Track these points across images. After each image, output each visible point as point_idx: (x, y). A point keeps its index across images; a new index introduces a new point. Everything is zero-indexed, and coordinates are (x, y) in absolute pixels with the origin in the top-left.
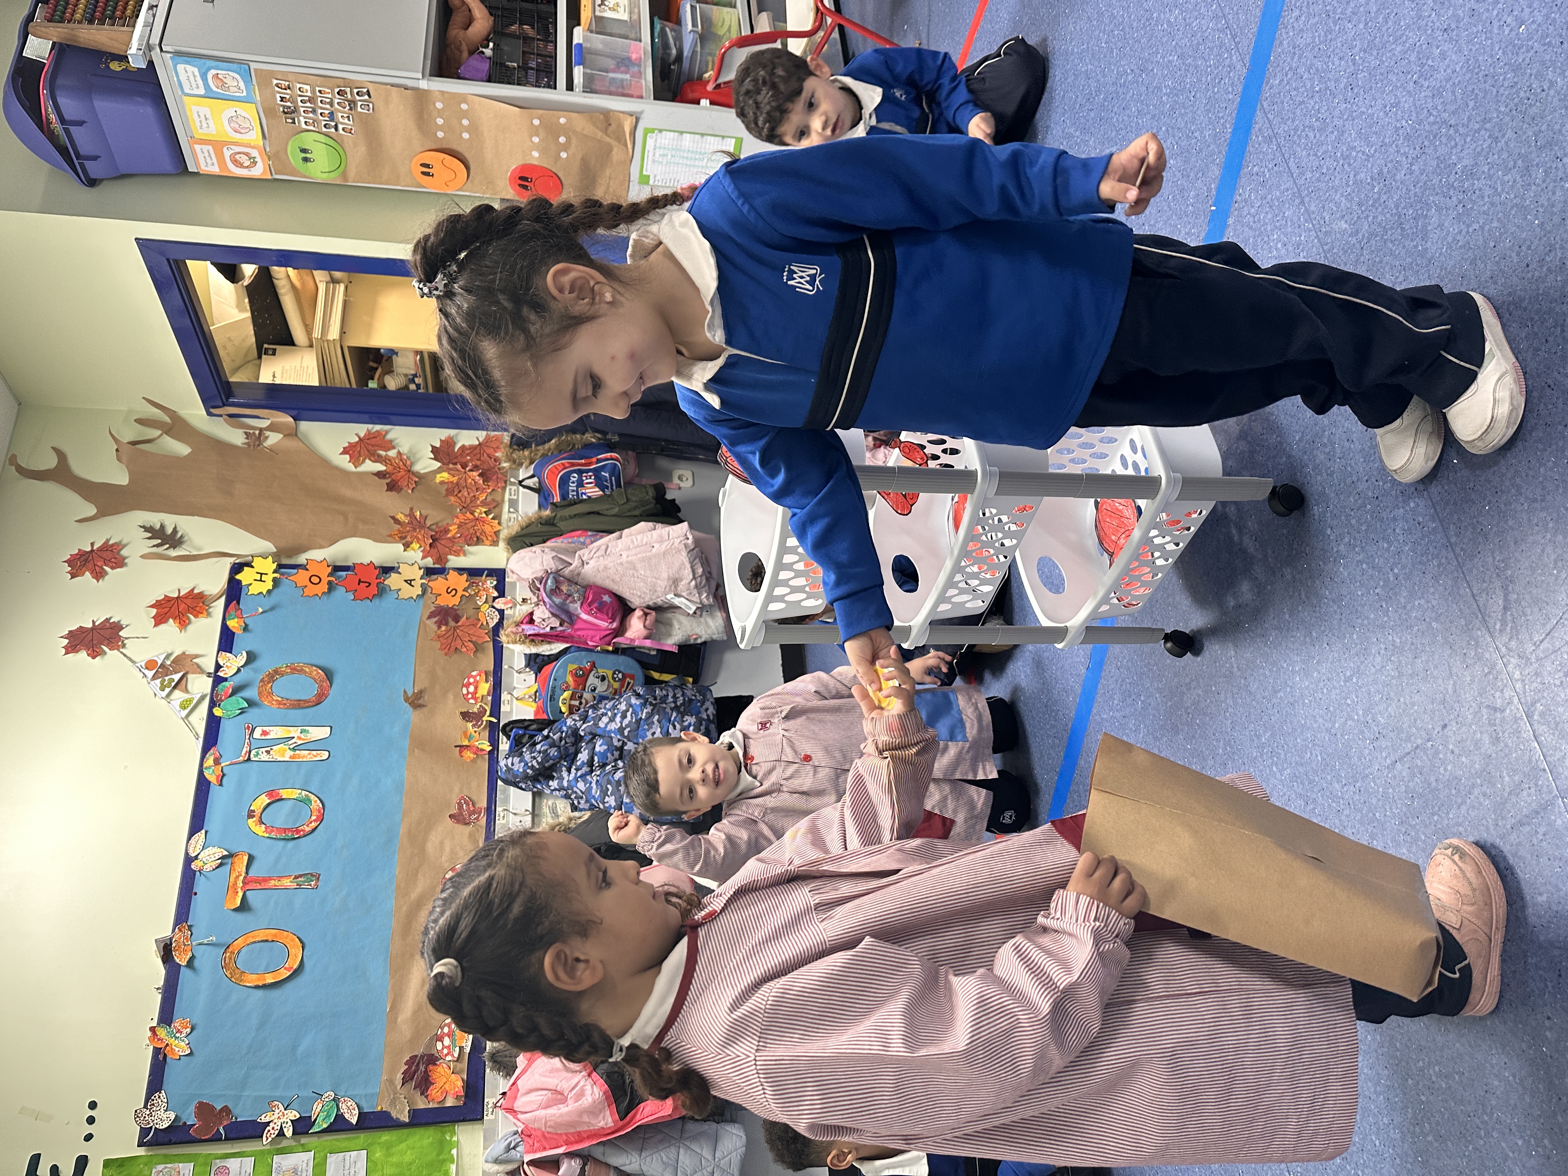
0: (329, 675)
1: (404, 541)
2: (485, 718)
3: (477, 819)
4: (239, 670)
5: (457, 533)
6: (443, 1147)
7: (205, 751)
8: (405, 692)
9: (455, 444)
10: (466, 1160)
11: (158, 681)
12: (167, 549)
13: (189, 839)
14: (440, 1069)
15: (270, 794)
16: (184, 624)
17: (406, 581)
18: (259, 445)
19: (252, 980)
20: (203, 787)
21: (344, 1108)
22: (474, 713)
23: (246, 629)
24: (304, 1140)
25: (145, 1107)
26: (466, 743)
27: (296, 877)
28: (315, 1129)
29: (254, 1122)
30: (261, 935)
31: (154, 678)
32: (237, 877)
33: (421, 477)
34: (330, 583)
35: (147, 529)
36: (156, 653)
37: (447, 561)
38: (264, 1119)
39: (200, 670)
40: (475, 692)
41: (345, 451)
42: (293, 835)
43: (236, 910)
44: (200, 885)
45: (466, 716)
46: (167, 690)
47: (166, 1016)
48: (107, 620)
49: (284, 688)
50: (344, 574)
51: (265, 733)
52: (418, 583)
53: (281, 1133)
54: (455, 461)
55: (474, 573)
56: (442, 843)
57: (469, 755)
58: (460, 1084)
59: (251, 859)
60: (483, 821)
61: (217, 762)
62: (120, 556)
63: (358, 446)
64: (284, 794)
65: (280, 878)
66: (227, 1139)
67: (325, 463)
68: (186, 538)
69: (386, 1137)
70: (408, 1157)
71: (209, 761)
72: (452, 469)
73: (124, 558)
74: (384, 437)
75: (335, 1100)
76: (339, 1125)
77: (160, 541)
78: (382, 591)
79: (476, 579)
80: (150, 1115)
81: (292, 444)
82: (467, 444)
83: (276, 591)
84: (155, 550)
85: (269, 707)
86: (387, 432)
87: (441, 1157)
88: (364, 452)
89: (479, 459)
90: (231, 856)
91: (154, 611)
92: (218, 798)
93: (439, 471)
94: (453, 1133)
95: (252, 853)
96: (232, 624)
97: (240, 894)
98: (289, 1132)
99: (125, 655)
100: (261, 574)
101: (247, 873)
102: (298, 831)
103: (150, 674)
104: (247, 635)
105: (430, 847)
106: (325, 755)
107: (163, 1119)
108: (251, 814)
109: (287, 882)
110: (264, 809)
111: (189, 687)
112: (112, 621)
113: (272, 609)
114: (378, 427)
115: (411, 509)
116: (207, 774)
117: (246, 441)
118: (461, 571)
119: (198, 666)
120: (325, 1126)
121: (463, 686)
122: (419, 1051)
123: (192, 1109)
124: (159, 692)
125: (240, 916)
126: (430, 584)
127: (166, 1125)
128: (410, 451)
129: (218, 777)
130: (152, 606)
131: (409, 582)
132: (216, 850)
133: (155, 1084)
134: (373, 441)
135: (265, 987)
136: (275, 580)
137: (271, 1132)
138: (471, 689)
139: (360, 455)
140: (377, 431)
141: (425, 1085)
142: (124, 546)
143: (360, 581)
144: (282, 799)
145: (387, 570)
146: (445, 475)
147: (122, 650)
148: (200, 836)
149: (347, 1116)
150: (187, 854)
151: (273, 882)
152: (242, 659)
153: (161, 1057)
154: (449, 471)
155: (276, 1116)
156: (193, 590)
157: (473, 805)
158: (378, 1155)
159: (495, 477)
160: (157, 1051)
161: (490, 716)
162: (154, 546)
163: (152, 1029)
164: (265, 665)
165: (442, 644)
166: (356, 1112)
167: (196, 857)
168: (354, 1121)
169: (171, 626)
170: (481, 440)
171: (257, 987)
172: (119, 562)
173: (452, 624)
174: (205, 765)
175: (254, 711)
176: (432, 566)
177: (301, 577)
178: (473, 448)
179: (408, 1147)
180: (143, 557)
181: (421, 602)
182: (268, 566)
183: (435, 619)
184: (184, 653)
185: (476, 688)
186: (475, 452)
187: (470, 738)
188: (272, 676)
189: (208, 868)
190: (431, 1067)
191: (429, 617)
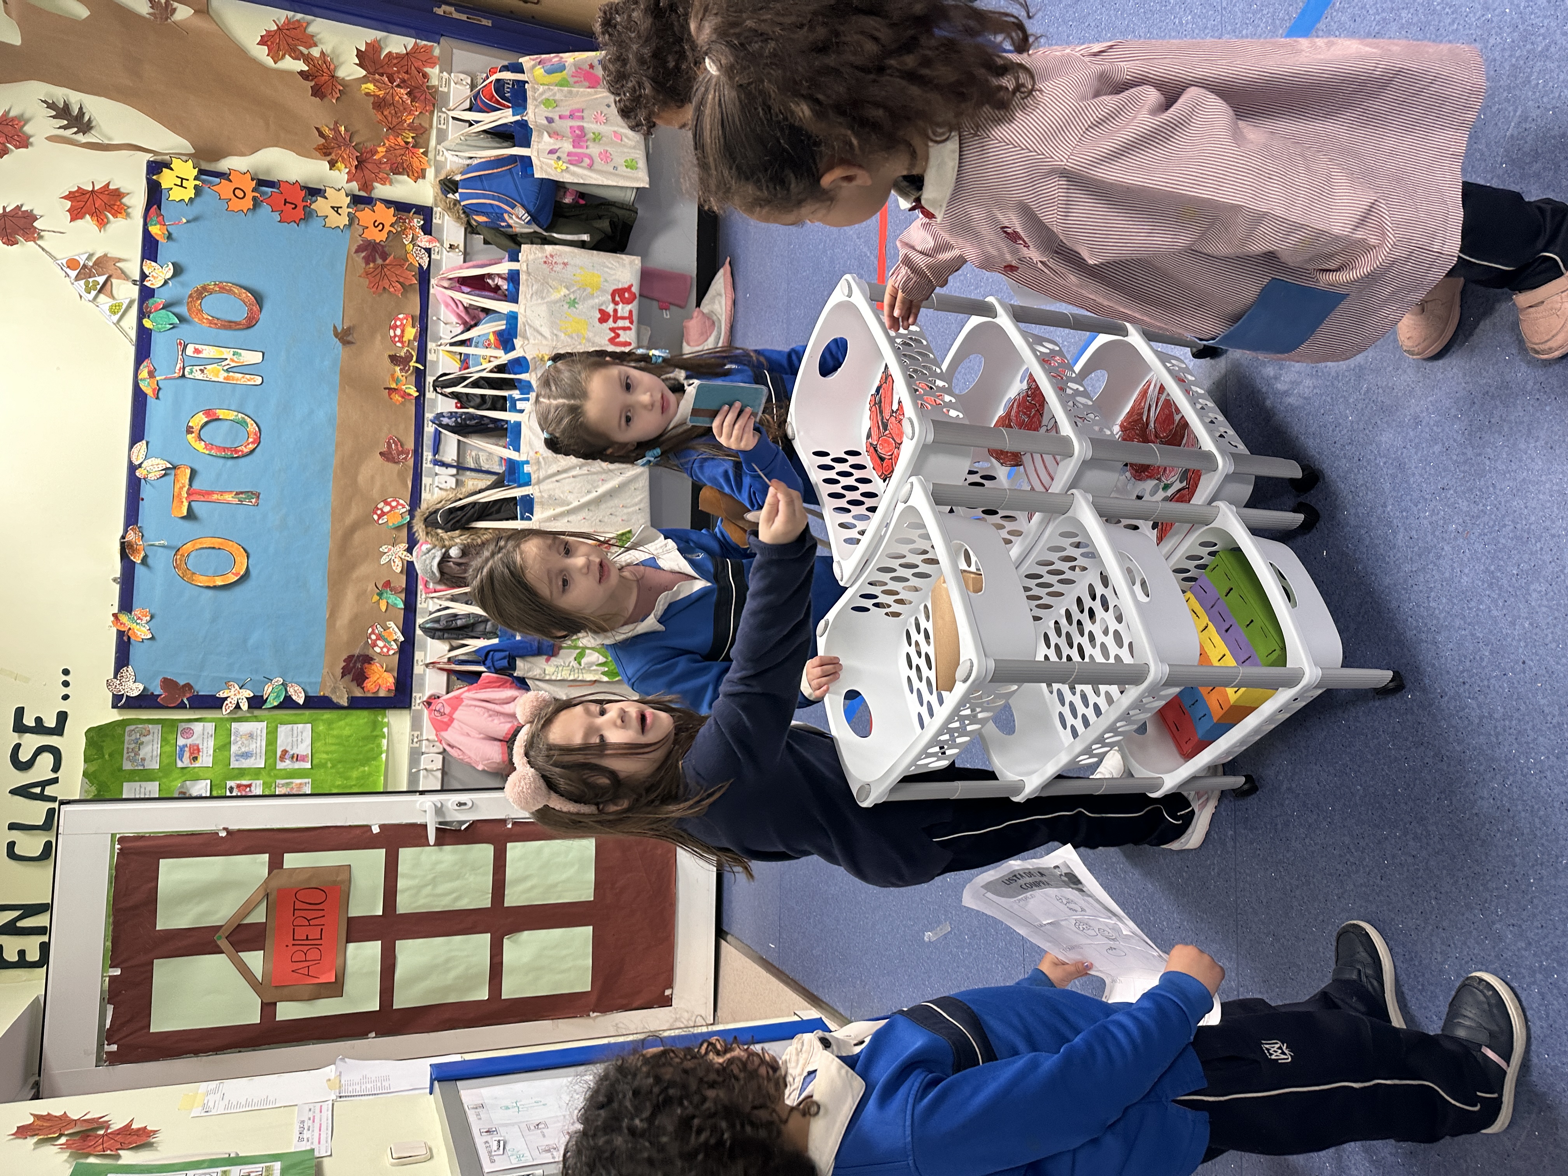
0: (259, 299)
1: (329, 158)
2: (412, 364)
3: (405, 459)
4: (166, 282)
5: (383, 157)
6: (375, 725)
7: (139, 362)
8: (335, 327)
9: (381, 49)
10: (396, 736)
11: (82, 282)
12: (75, 133)
13: (131, 447)
14: (374, 667)
15: (207, 412)
16: (102, 223)
17: (333, 208)
18: (166, 19)
19: (203, 581)
20: (139, 400)
21: (291, 691)
22: (401, 357)
23: (170, 237)
24: (257, 712)
25: (115, 677)
26: (394, 386)
27: (237, 494)
28: (267, 705)
29: (214, 696)
30: (208, 542)
31: (77, 278)
32: (181, 488)
33: (344, 84)
34: (254, 198)
35: (51, 106)
36: (77, 252)
37: (373, 188)
38: (222, 695)
39: (125, 276)
40: (402, 336)
41: (263, 42)
42: (233, 455)
43: (183, 518)
44: (146, 492)
45: (394, 359)
46: (94, 293)
47: (126, 604)
48: (18, 208)
49: (213, 305)
50: (269, 190)
51: (197, 351)
52: (345, 211)
53: (238, 707)
54: (381, 71)
55: (402, 208)
56: (373, 477)
57: (397, 398)
58: (391, 680)
59: (193, 473)
60: (411, 462)
61: (151, 374)
62: (24, 133)
63: (277, 36)
64: (222, 414)
65: (222, 493)
66: (191, 708)
67: (241, 52)
68: (94, 124)
69: (327, 715)
70: (347, 732)
71: (144, 374)
72: (378, 81)
73: (29, 137)
74: (305, 28)
75: (284, 685)
76: (288, 703)
77: (66, 122)
78: (308, 215)
79: (404, 215)
80: (121, 684)
81: (201, 23)
82: (394, 51)
83: (198, 200)
84: (61, 132)
85: (199, 326)
86: (308, 24)
87: (375, 733)
88: (283, 44)
89: (407, 72)
90: (175, 468)
91: (68, 204)
92: (155, 411)
93: (365, 80)
94: (384, 716)
95: (196, 467)
96: (155, 230)
97: (186, 504)
98: (245, 706)
99: (43, 249)
100: (182, 179)
101: (190, 485)
102: (237, 452)
103: (73, 274)
104: (170, 243)
105: (361, 479)
106: (259, 380)
107: (134, 689)
108: (189, 430)
109: (229, 497)
110: (202, 427)
111: (114, 292)
112: (23, 209)
113: (196, 219)
114: (299, 16)
115: (336, 123)
116: (143, 386)
117: (151, 11)
118: (388, 203)
119: (123, 272)
120: (276, 704)
121: (390, 328)
122: (357, 652)
123: (158, 682)
124: (84, 294)
125: (187, 524)
126: (357, 214)
127: (135, 693)
128: (333, 51)
129: (154, 390)
130: (65, 198)
131: (336, 209)
132: (159, 461)
133: (123, 658)
134: (293, 33)
135: (215, 588)
136: (196, 187)
137: (229, 706)
138: (398, 332)
139: (279, 49)
140: (298, 21)
141: (360, 678)
142: (27, 122)
143: (286, 202)
144: (218, 419)
145: (315, 192)
146: (371, 86)
147: (39, 242)
148: (141, 446)
149: (294, 698)
150: (130, 462)
151: (215, 497)
152: (169, 272)
153: (125, 639)
154: (374, 81)
155: (232, 693)
156: (108, 184)
157: (402, 446)
158: (321, 728)
159: (423, 97)
160: (121, 634)
161: (417, 362)
162: (60, 128)
163: (115, 615)
164: (193, 280)
165: (370, 282)
166: (303, 695)
167: (140, 466)
168: (301, 702)
169: (87, 223)
170: (409, 48)
171: (208, 587)
172: (24, 142)
173: (379, 261)
174: (140, 377)
175: (185, 327)
176: (357, 193)
177: (225, 188)
178: (399, 56)
179: (347, 724)
180: (49, 139)
181: (348, 234)
182: (188, 170)
183: (363, 254)
184: (105, 255)
185: (403, 331)
186: (402, 63)
187: (397, 381)
188: (201, 293)
189: (152, 477)
190: (366, 665)
191: (357, 251)
